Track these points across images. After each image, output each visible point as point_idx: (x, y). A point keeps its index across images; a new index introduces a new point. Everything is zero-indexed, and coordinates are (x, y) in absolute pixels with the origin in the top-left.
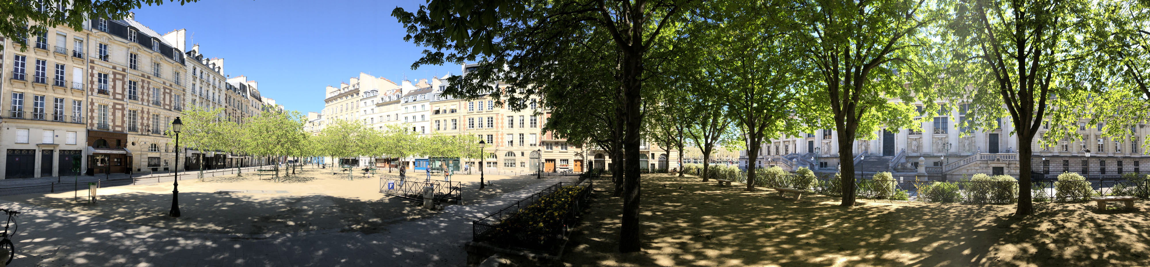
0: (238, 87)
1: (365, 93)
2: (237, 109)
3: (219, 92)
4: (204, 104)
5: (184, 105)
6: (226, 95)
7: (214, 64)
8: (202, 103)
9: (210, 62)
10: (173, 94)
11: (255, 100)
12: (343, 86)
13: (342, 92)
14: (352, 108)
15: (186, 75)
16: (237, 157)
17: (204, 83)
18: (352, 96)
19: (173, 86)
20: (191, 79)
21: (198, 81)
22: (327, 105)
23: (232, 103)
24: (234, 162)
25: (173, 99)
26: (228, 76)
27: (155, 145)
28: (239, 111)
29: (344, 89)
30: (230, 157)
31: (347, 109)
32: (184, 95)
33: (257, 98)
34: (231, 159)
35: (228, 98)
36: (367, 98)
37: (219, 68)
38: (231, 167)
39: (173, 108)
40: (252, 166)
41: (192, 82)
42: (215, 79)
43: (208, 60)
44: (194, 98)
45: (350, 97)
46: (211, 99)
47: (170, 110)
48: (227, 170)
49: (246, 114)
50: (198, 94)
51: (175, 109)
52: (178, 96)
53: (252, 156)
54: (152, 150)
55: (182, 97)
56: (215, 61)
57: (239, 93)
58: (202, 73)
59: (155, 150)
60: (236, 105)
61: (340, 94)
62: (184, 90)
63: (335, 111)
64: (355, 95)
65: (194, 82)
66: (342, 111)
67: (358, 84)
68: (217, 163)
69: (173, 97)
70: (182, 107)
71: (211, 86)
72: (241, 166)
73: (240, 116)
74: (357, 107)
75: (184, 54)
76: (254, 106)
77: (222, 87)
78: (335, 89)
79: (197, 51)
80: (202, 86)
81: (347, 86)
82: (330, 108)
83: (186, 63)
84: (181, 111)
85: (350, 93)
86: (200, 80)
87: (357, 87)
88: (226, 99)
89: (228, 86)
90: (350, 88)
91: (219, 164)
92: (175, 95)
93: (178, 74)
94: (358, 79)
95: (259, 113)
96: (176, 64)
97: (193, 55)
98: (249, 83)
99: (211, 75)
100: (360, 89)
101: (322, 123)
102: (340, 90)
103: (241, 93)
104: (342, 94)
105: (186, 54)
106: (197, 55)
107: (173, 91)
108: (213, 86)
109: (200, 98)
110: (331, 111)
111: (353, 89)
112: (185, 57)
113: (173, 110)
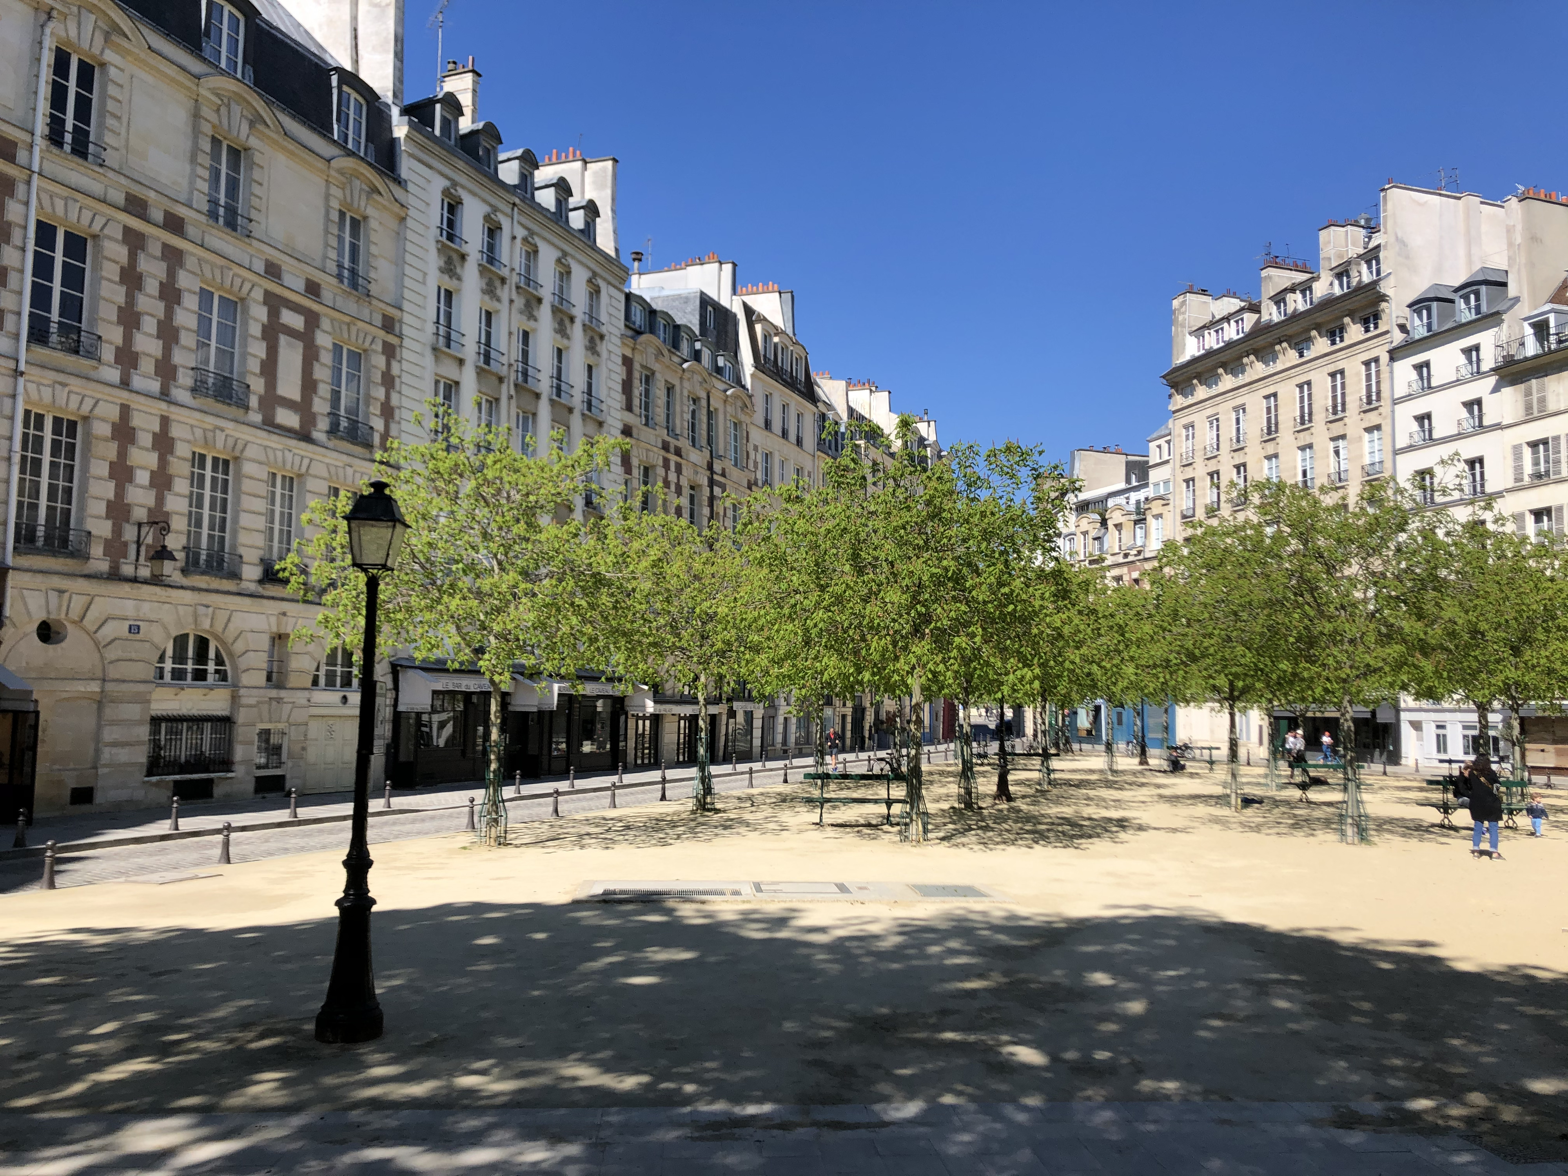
0: (689, 318)
1: (1419, 305)
2: (684, 443)
3: (592, 348)
4: (508, 411)
5: (388, 412)
6: (627, 362)
7: (562, 187)
8: (494, 402)
9: (544, 174)
10: (323, 340)
11: (781, 394)
12: (1280, 278)
13: (1271, 314)
14: (1338, 409)
15: (400, 237)
16: (687, 710)
17: (505, 293)
18: (1335, 333)
19: (327, 295)
20: (433, 261)
21: (471, 274)
22: (1179, 401)
23: (659, 412)
24: (671, 735)
25: (322, 373)
26: (638, 257)
27: (202, 644)
28: (697, 457)
29: (1279, 299)
30: (650, 707)
31: (1305, 419)
32: (390, 351)
33: (791, 383)
34: (656, 719)
35: (638, 389)
36: (1434, 339)
37: (591, 209)
38: (655, 764)
39: (323, 424)
40: (766, 753)
41: (434, 279)
42: (565, 274)
43: (530, 162)
44: (450, 371)
45: (1321, 345)
46: (545, 385)
47: (304, 436)
48: (628, 778)
49: (734, 473)
50: (470, 350)
51: (333, 431)
52: (356, 358)
53: (771, 702)
54: (178, 675)
55: (380, 361)
56: (570, 170)
57: (697, 356)
58: (493, 231)
59: (200, 675)
60: (681, 423)
61: (1259, 330)
62: (389, 324)
63: (1228, 431)
64: (1354, 332)
65: (448, 283)
66: (1271, 430)
67: (1372, 256)
68: (574, 745)
69: (326, 358)
70: (378, 424)
71: (545, 313)
72: (714, 761)
73: (705, 482)
74: (1371, 402)
75: (395, 112)
76: (777, 426)
77: (604, 318)
78: (1232, 304)
79: (466, 100)
80: (491, 305)
81: (1301, 277)
82: (1199, 418)
83: (407, 167)
84: (369, 446)
85: (1320, 318)
86: (483, 270)
87: (1366, 278)
88: (627, 387)
89: (636, 310)
90: (1323, 287)
91: (587, 747)
92: (337, 349)
93: (356, 224)
94: (1372, 229)
95: (808, 465)
96: (349, 163)
97: (446, 123)
98: (751, 301)
99: (543, 247)
100: (1385, 288)
101: (1156, 507)
102: (1255, 308)
103: (706, 354)
104: (1269, 327)
105: (406, 111)
106: (465, 124)
107: (325, 324)
108: (555, 310)
109: (481, 372)
110: (1206, 435)
111: (1337, 291)
112: (400, 129)
113: (319, 435)
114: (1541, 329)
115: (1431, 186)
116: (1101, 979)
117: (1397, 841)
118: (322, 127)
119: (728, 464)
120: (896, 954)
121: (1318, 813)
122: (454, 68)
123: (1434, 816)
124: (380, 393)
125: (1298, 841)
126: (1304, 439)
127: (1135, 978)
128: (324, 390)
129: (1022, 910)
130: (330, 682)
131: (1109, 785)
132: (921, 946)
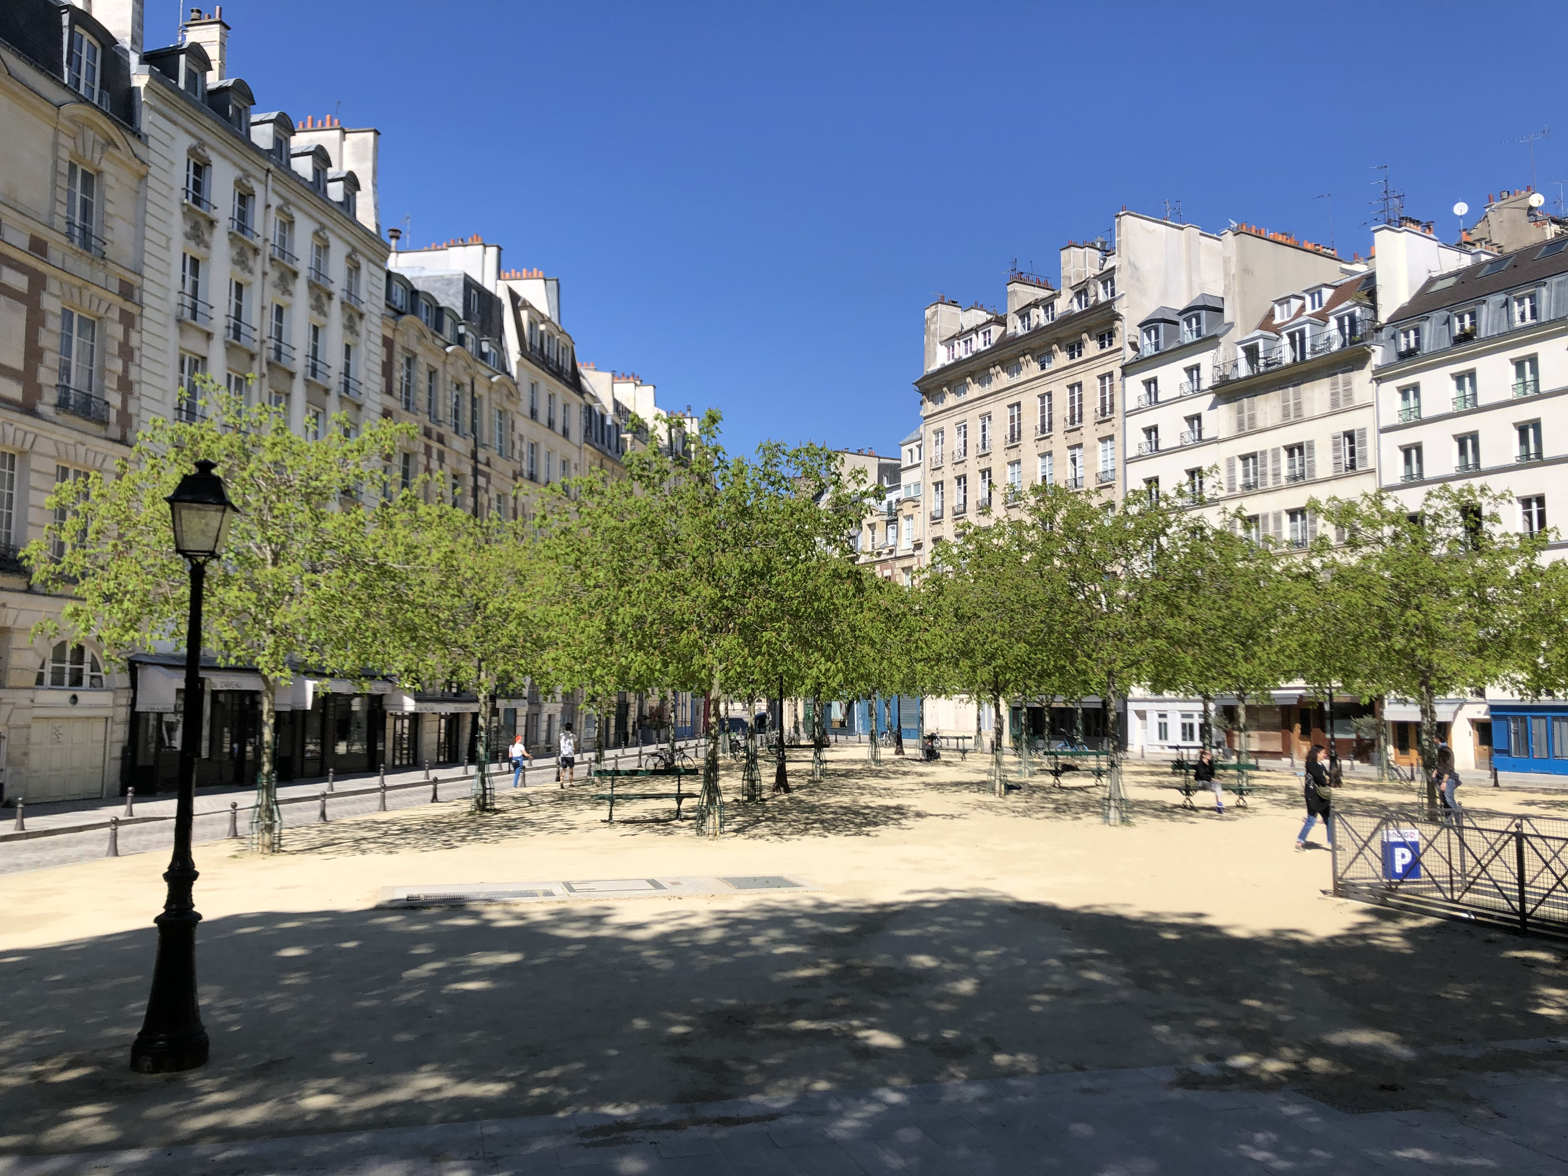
0: (453, 300)
1: (1148, 325)
2: (447, 430)
3: (350, 327)
4: (259, 390)
5: (126, 386)
6: (388, 343)
7: (321, 156)
8: (244, 381)
9: (300, 141)
10: (51, 304)
11: (547, 383)
12: (1025, 294)
13: (1016, 327)
14: (1076, 418)
15: (139, 196)
16: (448, 708)
17: (258, 264)
18: (1074, 348)
19: (55, 255)
20: (178, 226)
21: (220, 242)
22: (930, 407)
23: (421, 397)
24: (431, 735)
25: (48, 340)
26: (396, 234)
28: (460, 445)
29: (1024, 313)
30: (410, 705)
31: (1046, 428)
32: (128, 320)
33: (557, 373)
34: (415, 718)
35: (399, 374)
36: (1161, 357)
37: (351, 182)
38: (415, 764)
39: (50, 397)
41: (179, 245)
42: (323, 248)
43: (285, 126)
44: (196, 345)
45: (1061, 358)
46: (300, 364)
47: (28, 409)
49: (500, 463)
50: (219, 322)
51: (62, 405)
52: (89, 325)
55: (117, 331)
56: (328, 139)
57: (460, 340)
58: (245, 197)
60: (444, 409)
61: (1005, 342)
62: (127, 291)
63: (975, 437)
64: (1091, 348)
65: (195, 250)
66: (1015, 436)
67: (1107, 277)
68: (328, 746)
69: (54, 324)
70: (115, 399)
71: (301, 287)
72: (482, 756)
73: (468, 470)
74: (1106, 412)
75: (134, 59)
76: (543, 417)
77: (363, 295)
78: (979, 317)
79: (213, 52)
80: (242, 277)
81: (1044, 294)
82: (948, 424)
83: (147, 120)
84: (103, 422)
85: (1061, 333)
86: (233, 239)
87: (1102, 298)
88: (387, 369)
89: (397, 288)
90: (1065, 304)
91: (342, 748)
92: (67, 315)
93: (88, 179)
94: (1107, 251)
95: (574, 457)
96: (82, 111)
97: (191, 77)
98: (517, 286)
99: (299, 218)
100: (1119, 307)
101: (907, 508)
102: (1001, 321)
103: (470, 338)
104: (1015, 340)
105: (147, 59)
106: (213, 80)
107: (53, 286)
108: (312, 286)
109: (230, 348)
110: (953, 441)
111: (1076, 308)
112: (140, 78)
113: (46, 408)
114: (1252, 353)
115: (1159, 217)
116: (925, 961)
117: (1153, 821)
118: (51, 69)
119: (493, 453)
120: (720, 947)
121: (1073, 798)
122: (199, 19)
123: (1176, 797)
124: (117, 366)
125: (1066, 823)
126: (1045, 446)
127: (956, 959)
128: (51, 359)
129: (830, 898)
130: (57, 682)
131: (876, 774)
132: (745, 937)
